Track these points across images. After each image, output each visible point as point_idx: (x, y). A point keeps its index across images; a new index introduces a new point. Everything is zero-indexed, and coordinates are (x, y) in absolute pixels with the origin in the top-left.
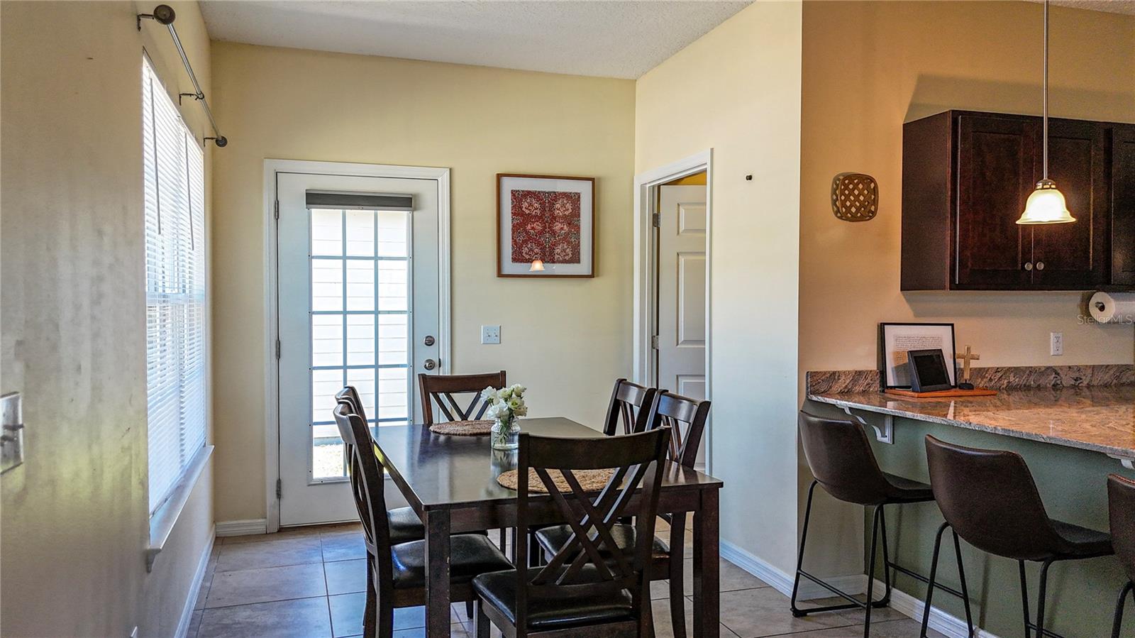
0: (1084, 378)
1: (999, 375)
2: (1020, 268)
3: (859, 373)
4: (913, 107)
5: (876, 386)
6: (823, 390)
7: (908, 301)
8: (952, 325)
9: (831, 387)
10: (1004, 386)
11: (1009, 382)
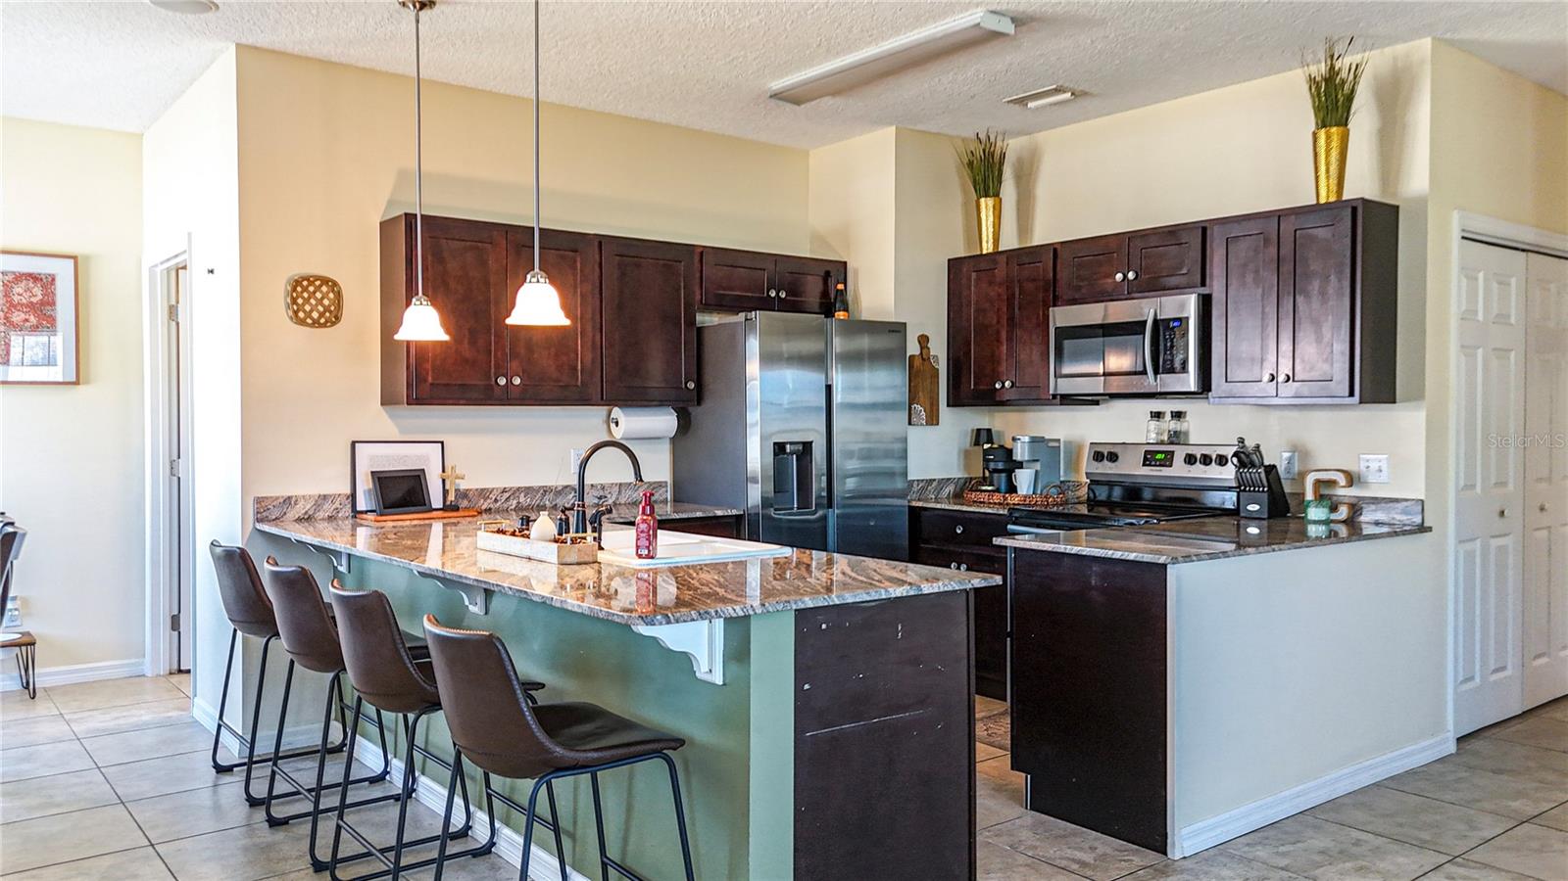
0: (609, 496)
1: (506, 495)
2: (493, 383)
3: (325, 497)
4: (391, 203)
5: (347, 510)
6: (274, 517)
7: (391, 417)
8: (442, 443)
9: (285, 513)
10: (513, 507)
11: (519, 503)
